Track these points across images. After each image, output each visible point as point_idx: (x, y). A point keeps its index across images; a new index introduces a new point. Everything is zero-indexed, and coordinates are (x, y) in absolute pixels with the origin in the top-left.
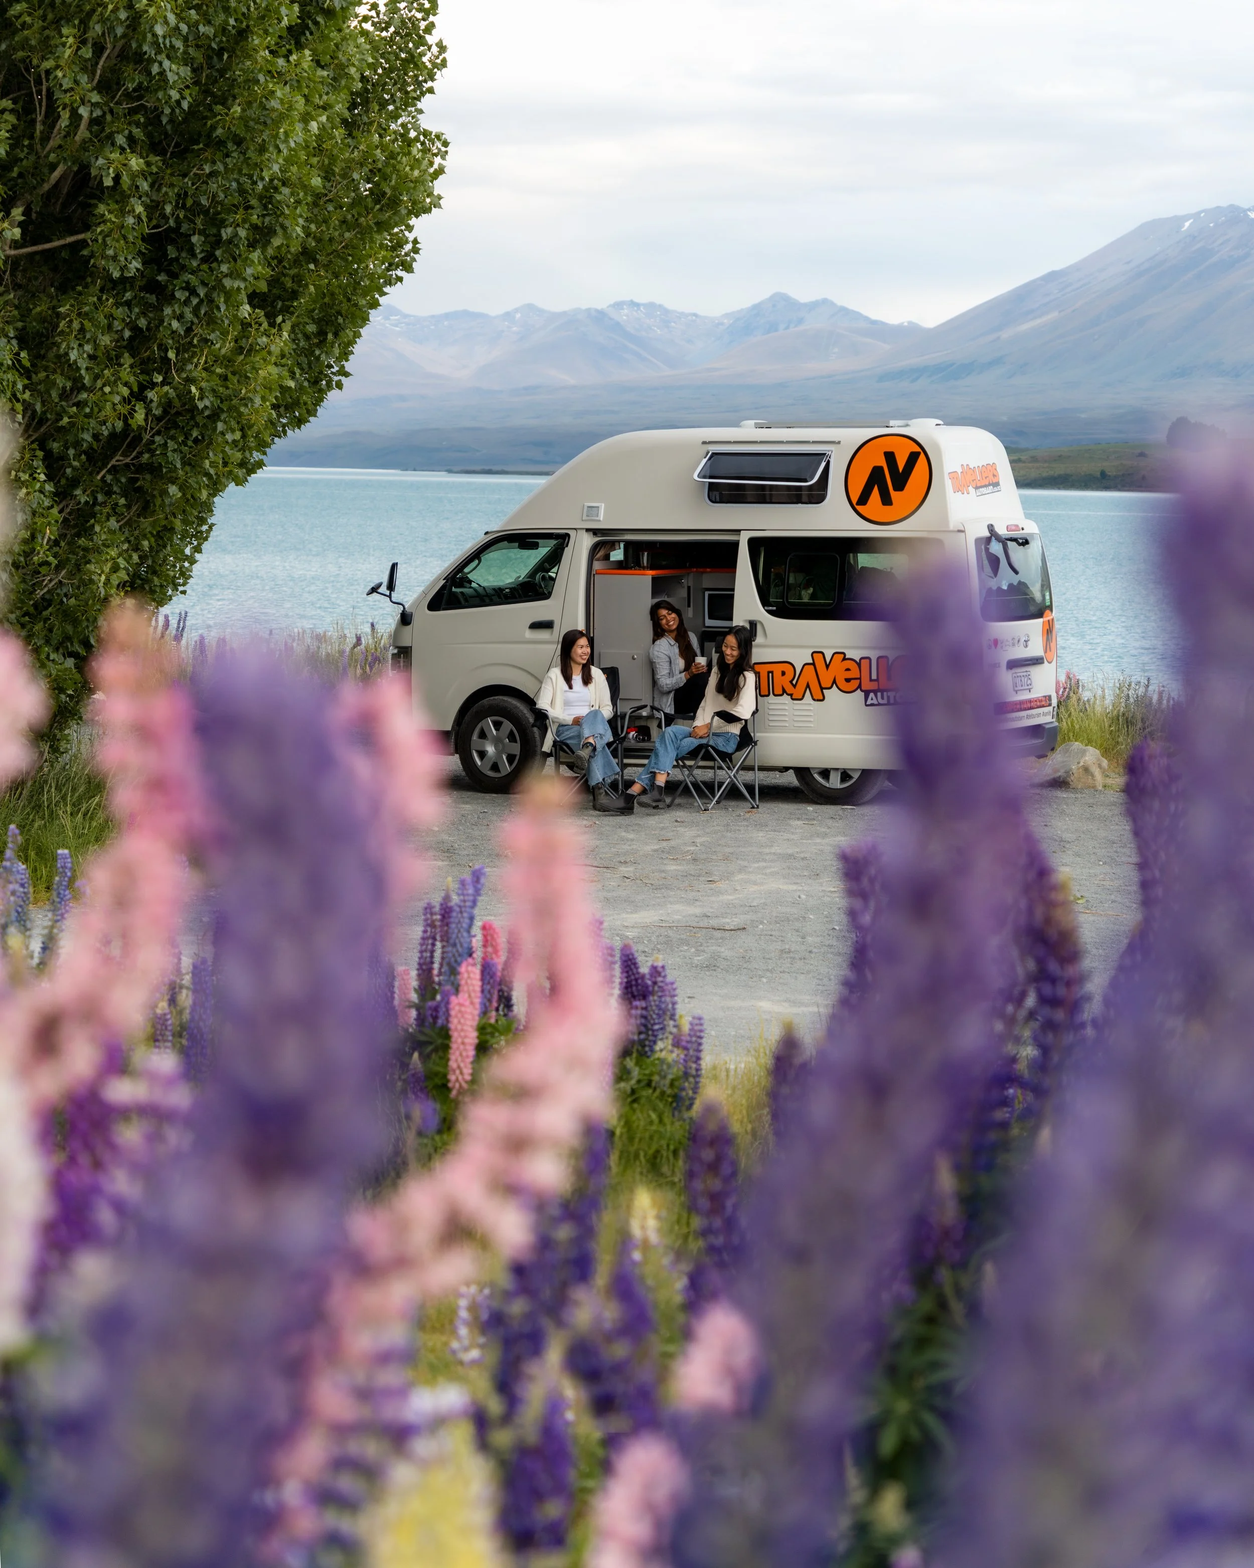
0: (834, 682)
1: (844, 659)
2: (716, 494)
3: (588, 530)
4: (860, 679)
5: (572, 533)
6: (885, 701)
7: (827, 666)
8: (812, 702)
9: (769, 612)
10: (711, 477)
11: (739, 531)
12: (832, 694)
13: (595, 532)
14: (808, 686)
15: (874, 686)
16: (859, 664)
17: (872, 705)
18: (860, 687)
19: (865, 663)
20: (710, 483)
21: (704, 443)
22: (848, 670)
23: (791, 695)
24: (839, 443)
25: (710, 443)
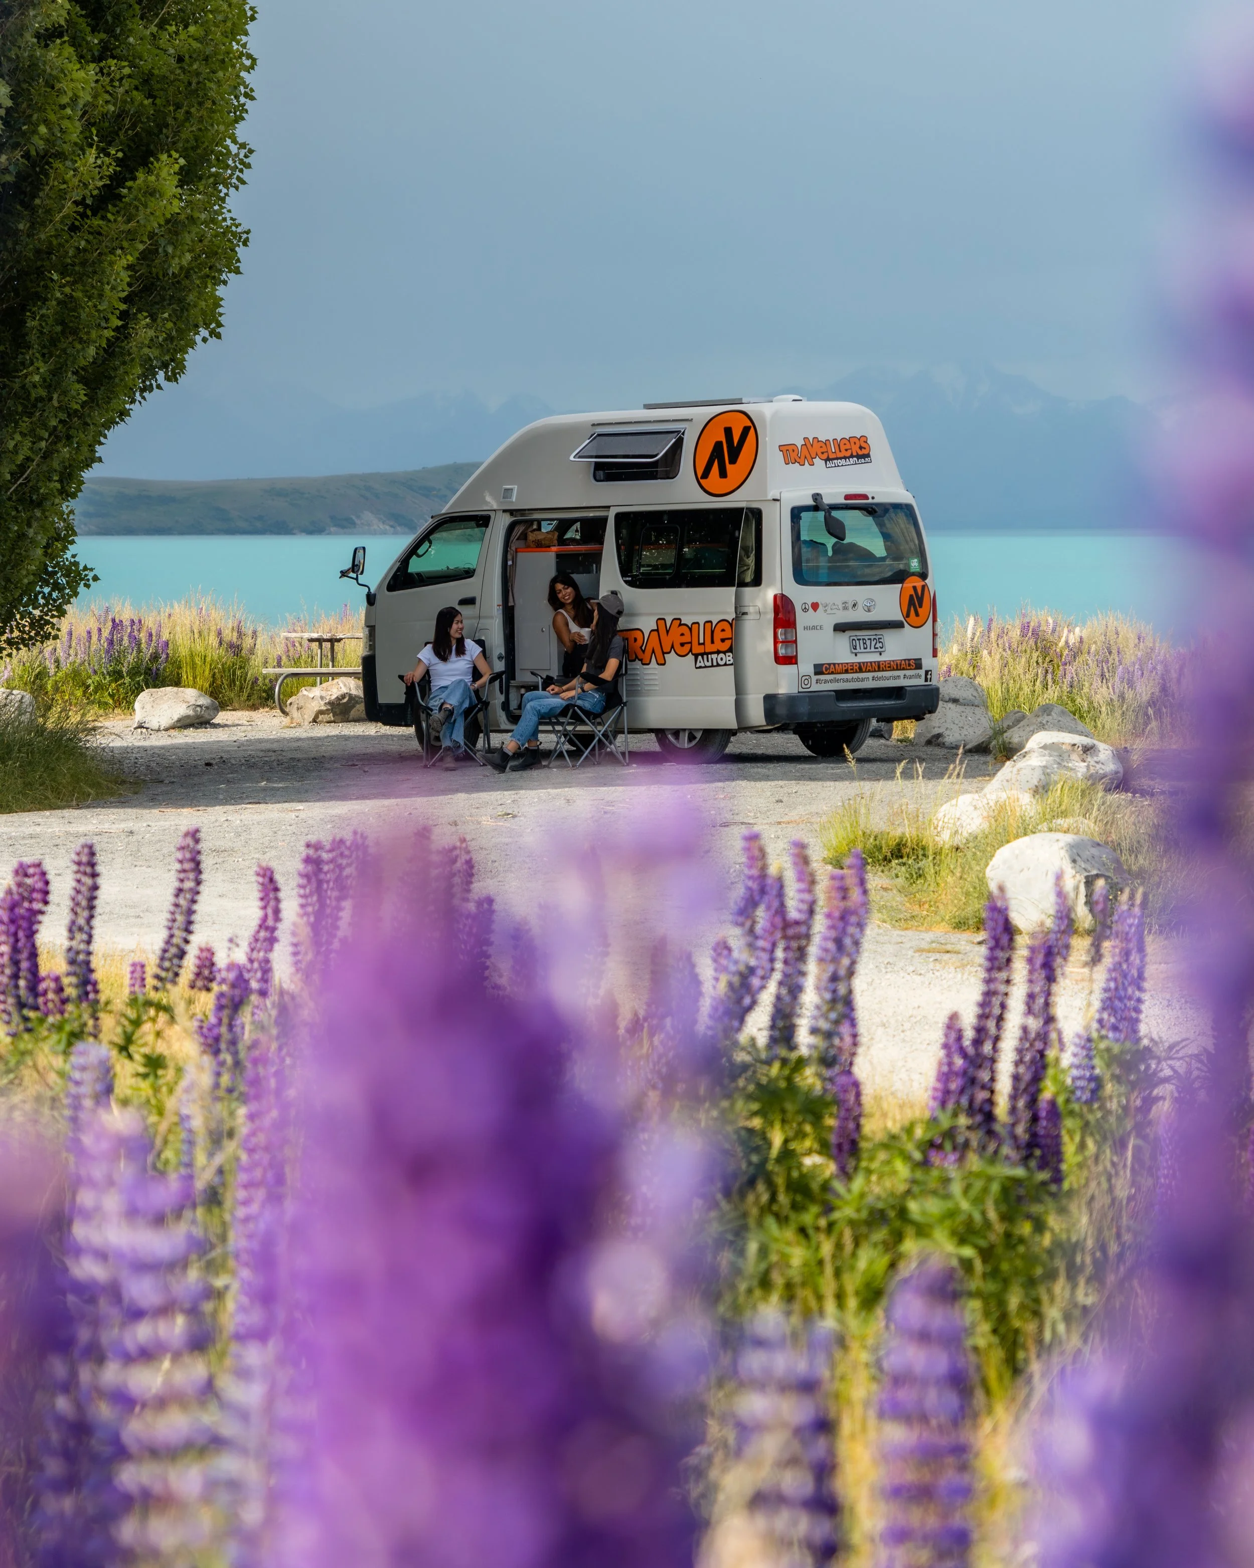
0: (672, 647)
1: (680, 625)
2: (601, 474)
3: (505, 511)
4: (691, 643)
5: (492, 514)
6: (709, 664)
7: (668, 632)
8: (657, 666)
9: (626, 582)
10: (597, 457)
11: (609, 507)
12: (671, 657)
13: (512, 512)
14: (653, 652)
15: (700, 649)
16: (690, 629)
17: (700, 667)
18: (691, 651)
19: (695, 627)
20: (596, 463)
21: (593, 425)
22: (682, 635)
23: (641, 660)
24: (692, 420)
25: (599, 424)
